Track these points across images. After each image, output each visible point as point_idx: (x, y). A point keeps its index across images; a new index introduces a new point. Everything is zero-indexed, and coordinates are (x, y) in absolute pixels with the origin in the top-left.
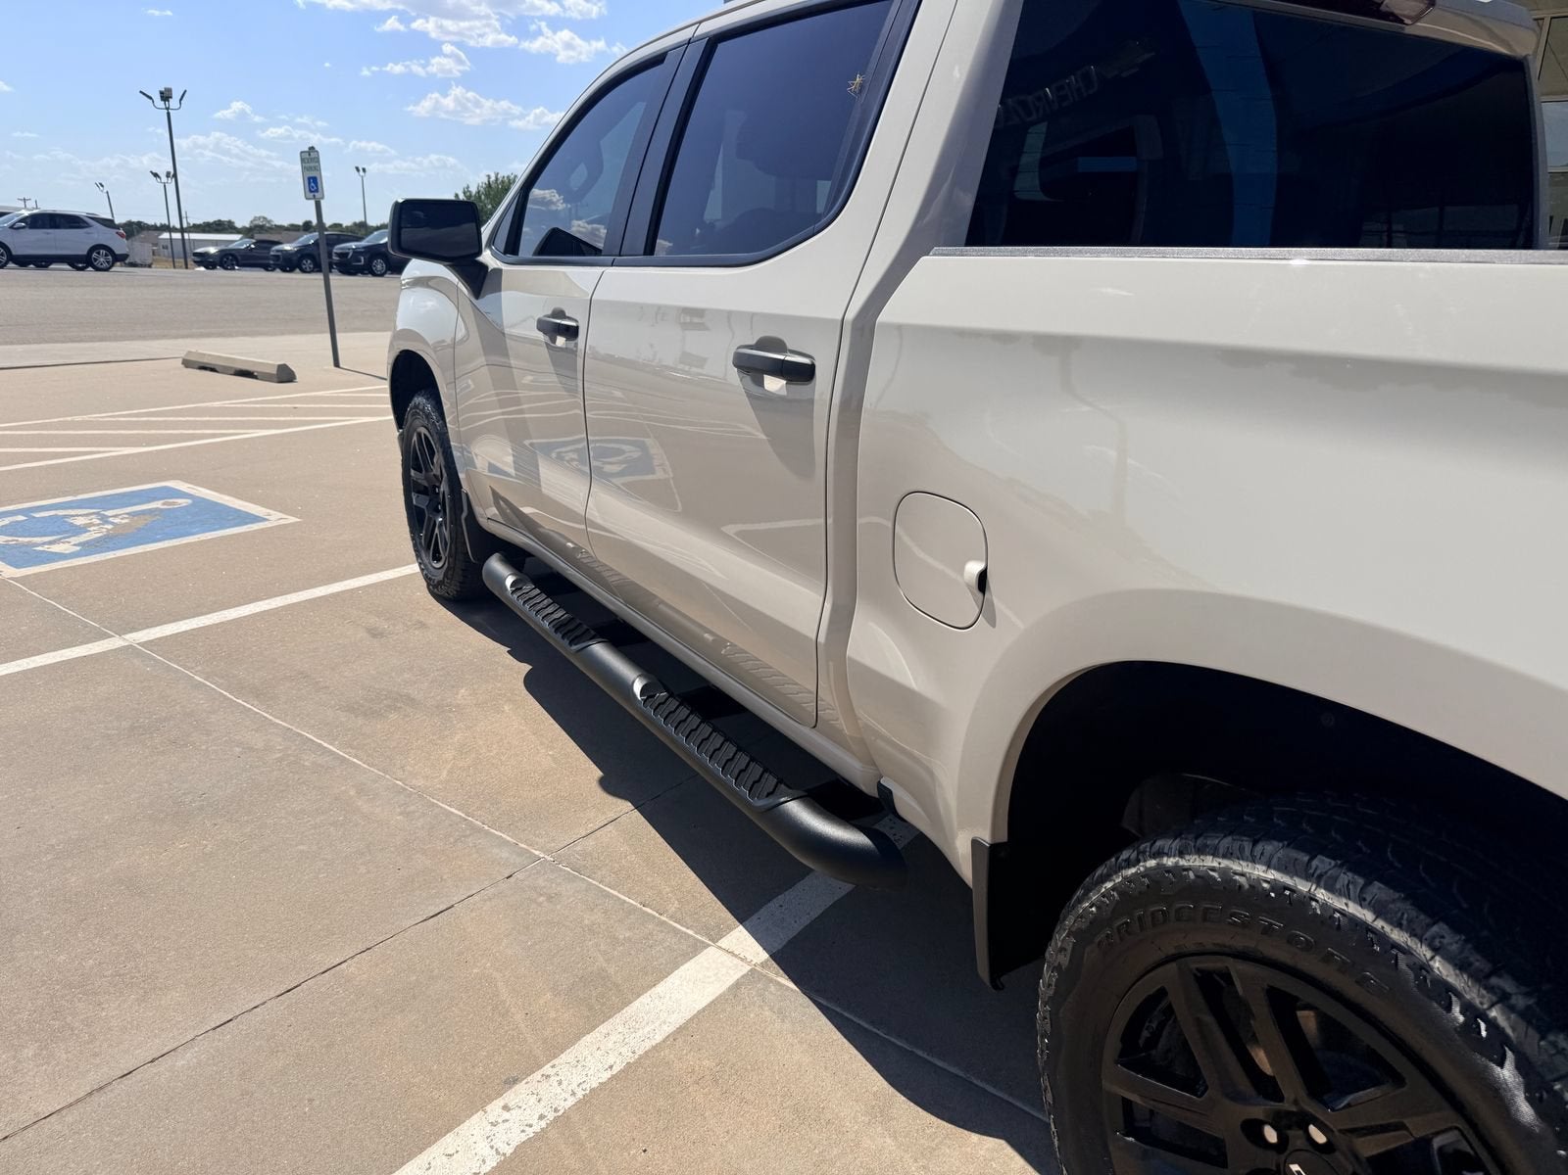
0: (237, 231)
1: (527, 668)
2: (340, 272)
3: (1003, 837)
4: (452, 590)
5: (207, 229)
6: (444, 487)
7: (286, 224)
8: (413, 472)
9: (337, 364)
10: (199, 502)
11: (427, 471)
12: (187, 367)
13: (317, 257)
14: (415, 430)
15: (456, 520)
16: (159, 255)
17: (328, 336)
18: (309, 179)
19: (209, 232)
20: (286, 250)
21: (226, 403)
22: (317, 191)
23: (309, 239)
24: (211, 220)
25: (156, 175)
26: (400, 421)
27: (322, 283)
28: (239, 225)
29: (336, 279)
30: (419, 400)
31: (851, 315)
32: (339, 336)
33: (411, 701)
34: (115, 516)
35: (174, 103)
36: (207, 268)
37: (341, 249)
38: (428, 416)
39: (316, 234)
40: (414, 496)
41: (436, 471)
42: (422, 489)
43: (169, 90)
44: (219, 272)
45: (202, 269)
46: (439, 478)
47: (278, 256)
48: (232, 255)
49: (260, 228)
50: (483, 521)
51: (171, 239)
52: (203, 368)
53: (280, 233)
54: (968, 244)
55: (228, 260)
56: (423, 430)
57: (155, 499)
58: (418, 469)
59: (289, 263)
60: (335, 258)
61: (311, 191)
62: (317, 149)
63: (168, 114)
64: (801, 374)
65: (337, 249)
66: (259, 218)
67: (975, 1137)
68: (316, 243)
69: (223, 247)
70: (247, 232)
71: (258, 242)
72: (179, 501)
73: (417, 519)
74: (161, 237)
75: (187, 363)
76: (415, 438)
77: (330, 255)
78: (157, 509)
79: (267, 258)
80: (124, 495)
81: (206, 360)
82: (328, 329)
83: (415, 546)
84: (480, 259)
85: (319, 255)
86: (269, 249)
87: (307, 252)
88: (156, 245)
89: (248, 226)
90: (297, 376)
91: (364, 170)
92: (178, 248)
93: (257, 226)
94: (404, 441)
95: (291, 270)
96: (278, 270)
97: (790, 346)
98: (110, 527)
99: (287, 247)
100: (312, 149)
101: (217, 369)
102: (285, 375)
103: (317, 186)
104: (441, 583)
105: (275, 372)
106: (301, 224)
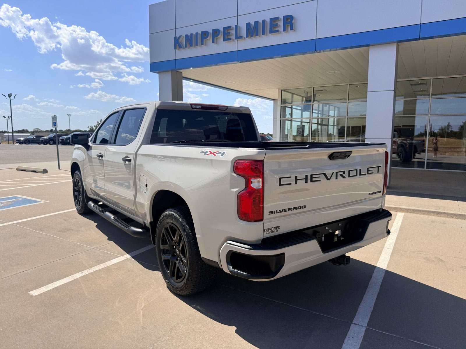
0: (29, 133)
1: (97, 224)
2: (61, 144)
3: (152, 221)
4: (82, 212)
5: (19, 132)
6: (81, 189)
7: (45, 130)
8: (75, 187)
9: (59, 169)
10: (24, 199)
11: (78, 187)
12: (18, 170)
13: (55, 141)
14: (76, 178)
15: (83, 196)
16: (3, 140)
17: (57, 162)
18: (54, 122)
19: (20, 133)
20: (45, 139)
21: (29, 178)
22: (56, 125)
23: (52, 135)
24: (21, 130)
25: (5, 117)
26: (73, 177)
27: (56, 148)
28: (29, 131)
29: (61, 147)
30: (77, 172)
31: (135, 153)
32: (60, 162)
33: (72, 230)
34: (4, 202)
35: (12, 97)
36: (20, 144)
37: (62, 138)
38: (78, 175)
39: (55, 134)
40: (75, 192)
41: (80, 187)
42: (77, 191)
43: (11, 94)
44: (24, 145)
45: (18, 144)
46: (80, 188)
47: (43, 140)
48: (28, 140)
49: (37, 132)
50: (88, 195)
51: (8, 135)
52: (22, 170)
53: (43, 133)
54: (150, 143)
55: (27, 141)
56: (77, 178)
57: (13, 199)
58: (76, 187)
59: (46, 142)
60: (60, 140)
61: (54, 125)
62: (56, 115)
63: (11, 101)
64: (130, 161)
65: (61, 138)
66: (36, 129)
67: (155, 272)
68: (55, 136)
69: (26, 138)
70: (33, 133)
71: (37, 136)
72: (19, 199)
73: (76, 197)
74: (4, 135)
75: (18, 169)
76: (76, 180)
77: (58, 140)
78: (14, 201)
79: (39, 141)
80: (5, 198)
81: (23, 168)
82: (57, 160)
83: (75, 203)
84: (88, 144)
85: (55, 140)
86: (40, 138)
87: (51, 139)
88: (2, 137)
89: (33, 131)
90: (48, 171)
91: (70, 115)
92: (11, 138)
93: (35, 131)
94: (74, 181)
95: (46, 144)
96: (42, 144)
97: (129, 157)
98: (3, 204)
99: (45, 138)
100: (55, 115)
101: (26, 170)
102: (45, 171)
103: (56, 124)
104: (80, 210)
105: (42, 171)
106: (50, 130)
